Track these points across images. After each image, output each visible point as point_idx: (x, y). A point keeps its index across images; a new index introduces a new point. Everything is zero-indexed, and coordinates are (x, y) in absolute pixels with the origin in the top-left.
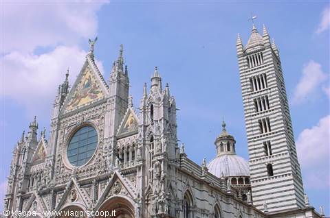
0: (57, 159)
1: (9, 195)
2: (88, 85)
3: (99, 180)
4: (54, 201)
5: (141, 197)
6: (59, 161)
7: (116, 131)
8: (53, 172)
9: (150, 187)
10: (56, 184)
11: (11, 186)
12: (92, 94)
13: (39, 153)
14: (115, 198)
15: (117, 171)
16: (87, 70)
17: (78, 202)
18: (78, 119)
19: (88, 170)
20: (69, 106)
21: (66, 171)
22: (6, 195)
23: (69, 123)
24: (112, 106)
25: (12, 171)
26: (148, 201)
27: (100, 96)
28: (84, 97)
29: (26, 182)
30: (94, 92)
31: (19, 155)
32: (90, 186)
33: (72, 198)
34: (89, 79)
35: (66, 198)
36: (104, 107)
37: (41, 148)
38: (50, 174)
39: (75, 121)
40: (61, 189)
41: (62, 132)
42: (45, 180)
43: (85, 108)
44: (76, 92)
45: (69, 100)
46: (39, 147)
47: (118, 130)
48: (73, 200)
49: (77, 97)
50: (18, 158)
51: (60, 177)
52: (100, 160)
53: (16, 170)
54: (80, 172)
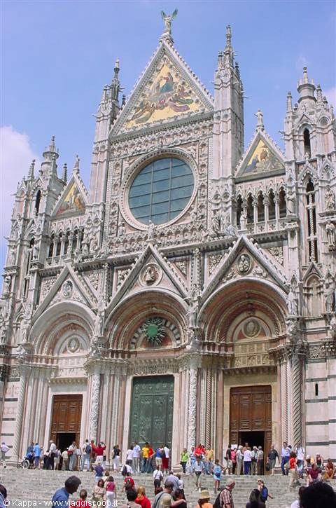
0: (109, 210)
1: (13, 268)
2: (168, 88)
3: (205, 251)
4: (110, 283)
5: (299, 282)
6: (113, 214)
7: (234, 168)
8: (102, 232)
9: (313, 266)
10: (110, 254)
11: (14, 254)
12: (177, 104)
13: (67, 199)
14: (242, 281)
15: (245, 237)
16: (162, 63)
17: (161, 286)
18: (150, 145)
19: (177, 232)
20: (128, 121)
21: (129, 232)
22: (6, 269)
23: (132, 150)
24: (224, 125)
25: (15, 228)
26: (308, 289)
27: (194, 108)
28: (162, 108)
29: (45, 248)
30: (180, 101)
31: (28, 200)
32: (187, 260)
33: (149, 278)
34: (169, 79)
35: (136, 277)
36: (204, 127)
37: (72, 191)
38: (98, 235)
39: (144, 147)
40: (125, 263)
41: (118, 165)
42: (88, 245)
43: (162, 127)
44: (141, 99)
45: (128, 112)
46: (69, 189)
47: (239, 168)
48: (150, 283)
49: (144, 107)
50: (26, 206)
51: (118, 242)
52: (203, 217)
53: (24, 227)
54: (162, 235)
